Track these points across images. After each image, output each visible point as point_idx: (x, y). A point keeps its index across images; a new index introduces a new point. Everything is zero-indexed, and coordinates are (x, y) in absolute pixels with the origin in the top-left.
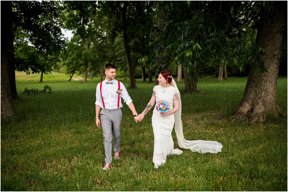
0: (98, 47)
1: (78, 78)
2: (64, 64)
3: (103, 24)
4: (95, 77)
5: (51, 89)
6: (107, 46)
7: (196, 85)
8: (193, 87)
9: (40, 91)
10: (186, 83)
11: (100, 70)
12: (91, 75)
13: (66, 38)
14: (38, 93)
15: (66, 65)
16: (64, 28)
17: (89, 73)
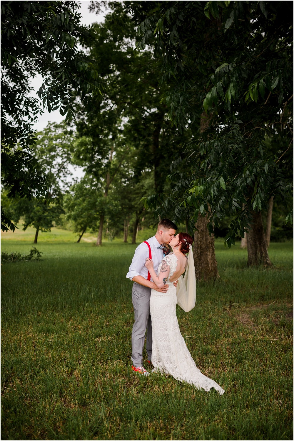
0: (122, 193)
1: (91, 239)
2: (69, 217)
3: (130, 158)
4: (117, 237)
5: (41, 254)
6: (135, 191)
7: (266, 254)
8: (261, 256)
9: (23, 257)
10: (250, 250)
11: (124, 227)
12: (111, 234)
13: (75, 179)
14: (20, 260)
15: (72, 218)
16: (73, 163)
17: (108, 231)
